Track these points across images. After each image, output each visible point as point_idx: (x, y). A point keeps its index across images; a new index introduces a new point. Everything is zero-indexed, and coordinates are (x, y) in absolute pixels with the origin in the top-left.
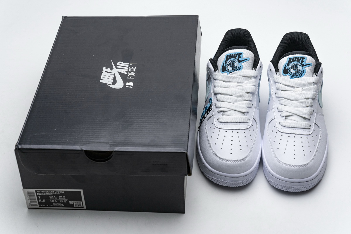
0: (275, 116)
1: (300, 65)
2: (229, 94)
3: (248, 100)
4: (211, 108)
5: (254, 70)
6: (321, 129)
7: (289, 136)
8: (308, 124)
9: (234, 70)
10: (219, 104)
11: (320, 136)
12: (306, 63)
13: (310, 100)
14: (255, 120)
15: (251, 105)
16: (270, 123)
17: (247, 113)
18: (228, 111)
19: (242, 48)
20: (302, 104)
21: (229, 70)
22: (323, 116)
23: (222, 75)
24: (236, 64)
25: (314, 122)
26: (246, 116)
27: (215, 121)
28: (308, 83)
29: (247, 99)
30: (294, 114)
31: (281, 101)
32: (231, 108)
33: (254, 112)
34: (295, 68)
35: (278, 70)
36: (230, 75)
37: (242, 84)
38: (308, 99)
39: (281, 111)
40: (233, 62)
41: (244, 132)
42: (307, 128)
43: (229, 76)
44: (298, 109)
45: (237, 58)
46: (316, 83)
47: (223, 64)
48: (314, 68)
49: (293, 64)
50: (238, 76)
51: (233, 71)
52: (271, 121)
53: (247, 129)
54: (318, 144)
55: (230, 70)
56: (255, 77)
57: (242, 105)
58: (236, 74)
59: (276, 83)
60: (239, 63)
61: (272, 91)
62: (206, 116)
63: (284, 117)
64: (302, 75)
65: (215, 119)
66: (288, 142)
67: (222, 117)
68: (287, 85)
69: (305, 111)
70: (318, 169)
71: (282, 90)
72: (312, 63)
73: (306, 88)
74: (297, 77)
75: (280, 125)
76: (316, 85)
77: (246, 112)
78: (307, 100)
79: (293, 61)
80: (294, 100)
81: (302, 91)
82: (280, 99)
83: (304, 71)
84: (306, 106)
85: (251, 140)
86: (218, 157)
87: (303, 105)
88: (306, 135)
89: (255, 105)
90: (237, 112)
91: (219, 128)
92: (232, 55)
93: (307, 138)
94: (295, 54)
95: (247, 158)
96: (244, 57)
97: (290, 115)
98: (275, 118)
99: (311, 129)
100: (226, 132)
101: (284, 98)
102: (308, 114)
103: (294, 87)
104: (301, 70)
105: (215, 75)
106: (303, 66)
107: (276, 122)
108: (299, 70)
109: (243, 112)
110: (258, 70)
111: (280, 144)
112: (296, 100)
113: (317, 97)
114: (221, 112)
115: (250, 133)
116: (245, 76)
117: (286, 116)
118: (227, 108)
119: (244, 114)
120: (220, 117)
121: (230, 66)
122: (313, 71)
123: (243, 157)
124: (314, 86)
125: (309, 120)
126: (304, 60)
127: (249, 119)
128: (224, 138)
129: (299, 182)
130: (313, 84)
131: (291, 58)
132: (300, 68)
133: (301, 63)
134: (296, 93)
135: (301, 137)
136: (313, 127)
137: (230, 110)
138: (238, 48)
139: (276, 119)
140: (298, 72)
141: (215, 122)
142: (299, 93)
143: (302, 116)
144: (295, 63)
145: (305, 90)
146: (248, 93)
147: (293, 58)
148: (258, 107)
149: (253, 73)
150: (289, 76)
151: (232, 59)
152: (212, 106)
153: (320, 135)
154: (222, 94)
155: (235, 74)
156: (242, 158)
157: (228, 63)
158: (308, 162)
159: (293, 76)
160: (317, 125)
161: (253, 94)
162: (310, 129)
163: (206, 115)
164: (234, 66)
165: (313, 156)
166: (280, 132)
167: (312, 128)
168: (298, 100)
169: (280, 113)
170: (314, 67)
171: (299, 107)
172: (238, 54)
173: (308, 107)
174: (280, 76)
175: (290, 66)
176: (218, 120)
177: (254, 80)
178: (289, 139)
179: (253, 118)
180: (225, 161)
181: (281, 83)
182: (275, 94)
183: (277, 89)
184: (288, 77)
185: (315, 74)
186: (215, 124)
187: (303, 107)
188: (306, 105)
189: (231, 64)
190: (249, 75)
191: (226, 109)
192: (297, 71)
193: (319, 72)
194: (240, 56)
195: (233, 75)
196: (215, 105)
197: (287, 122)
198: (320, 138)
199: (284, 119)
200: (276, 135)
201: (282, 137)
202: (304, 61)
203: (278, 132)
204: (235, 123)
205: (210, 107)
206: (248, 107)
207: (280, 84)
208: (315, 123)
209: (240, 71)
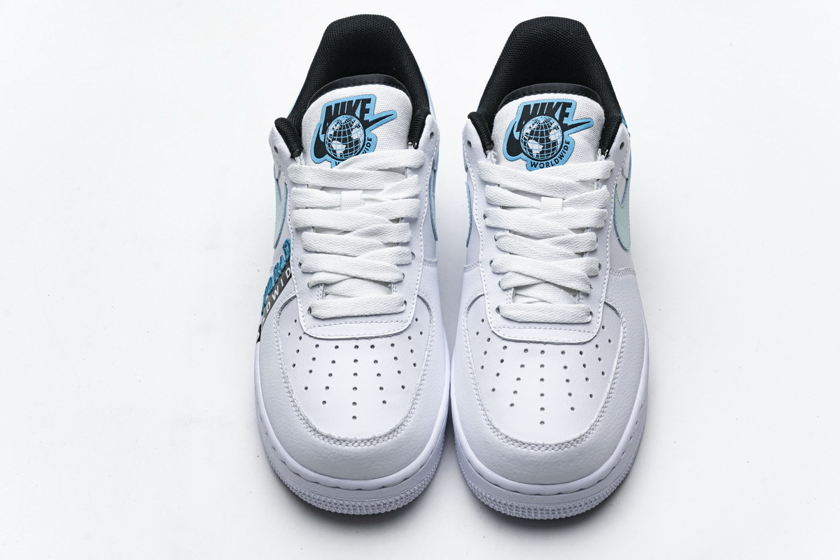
0: (485, 288)
1: (556, 128)
2: (339, 228)
3: (398, 244)
4: (288, 272)
5: (411, 149)
6: (624, 320)
7: (526, 350)
8: (583, 309)
9: (350, 151)
10: (311, 261)
11: (620, 341)
12: (574, 118)
13: (590, 235)
14: (423, 300)
15: (409, 258)
16: (470, 306)
17: (399, 282)
18: (340, 281)
19: (373, 83)
20: (563, 249)
21: (334, 151)
22: (630, 276)
23: (314, 170)
24: (357, 134)
25: (603, 300)
26: (397, 294)
27: (301, 314)
28: (584, 182)
29: (395, 241)
30: (539, 281)
31: (501, 240)
32: (348, 273)
33: (419, 278)
34: (541, 135)
35: (492, 143)
36: (341, 168)
37: (377, 196)
38: (582, 230)
39: (502, 271)
40: (348, 127)
41: (393, 345)
42: (581, 321)
43: (336, 174)
44: (554, 263)
45: (358, 113)
46: (604, 181)
47: (318, 135)
48: (599, 133)
49: (536, 125)
50: (363, 171)
51: (347, 154)
52: (475, 300)
53: (402, 332)
54: (614, 369)
55: (338, 153)
56: (417, 170)
57: (382, 261)
58: (357, 164)
59: (485, 183)
60: (365, 128)
61: (474, 207)
62: (277, 297)
63: (511, 292)
64: (561, 157)
65: (301, 307)
66: (523, 369)
67: (321, 301)
68: (516, 191)
69: (573, 269)
70: (616, 447)
71: (504, 208)
72: (594, 118)
73: (577, 196)
74: (548, 166)
75: (499, 315)
76: (605, 187)
77: (393, 281)
78: (580, 235)
79: (534, 115)
80: (538, 236)
81: (564, 206)
82: (499, 234)
83: (568, 143)
84: (576, 253)
85: (415, 365)
86: (314, 430)
87: (568, 252)
88: (579, 344)
89: (422, 254)
90: (366, 282)
91: (316, 338)
92: (343, 104)
93: (581, 353)
94: (542, 92)
95: (403, 427)
96: (378, 109)
97: (527, 283)
98: (485, 292)
99: (593, 322)
100: (337, 347)
101: (510, 231)
102: (582, 280)
103: (538, 196)
104: (559, 141)
105: (296, 170)
106: (565, 128)
107: (488, 306)
108: (555, 143)
109: (387, 281)
110: (426, 144)
111: (498, 375)
112: (545, 237)
113: (611, 222)
114: (318, 285)
115: (410, 345)
116: (387, 168)
117: (517, 288)
118: (337, 273)
119: (390, 288)
120: (317, 302)
121: (339, 140)
122: (596, 143)
123: (393, 426)
124: (599, 191)
125: (587, 295)
126: (568, 110)
127: (405, 302)
128: (332, 368)
129: (559, 494)
130: (595, 185)
131: (530, 106)
132: (555, 135)
133: (560, 121)
134: (546, 214)
135: (563, 353)
136: (600, 315)
137: (346, 277)
138: (360, 84)
139: (487, 297)
140: (551, 148)
141: (301, 317)
142: (554, 213)
143: (563, 284)
144: (541, 119)
145: (574, 203)
146: (397, 220)
147: (536, 105)
148: (433, 257)
149: (409, 156)
150: (525, 163)
151: (343, 119)
152: (292, 267)
153: (621, 338)
154: (318, 230)
155: (354, 165)
156: (388, 430)
157: (330, 132)
158: (583, 432)
159: (536, 162)
160: (614, 309)
161: (412, 221)
162: (588, 323)
163: (276, 292)
164: (351, 139)
165: (599, 409)
166: (500, 337)
167: (597, 322)
168: (551, 237)
169: (500, 278)
170: (600, 129)
171: (556, 259)
172: (360, 100)
173: (582, 254)
174: (497, 163)
175: (527, 129)
176: (310, 310)
177: (412, 178)
178: (525, 359)
179: (418, 296)
180: (338, 443)
181: (499, 185)
182: (485, 217)
183: (490, 203)
184: (520, 163)
185: (602, 154)
186: (303, 324)
187: (568, 256)
188: (577, 251)
189: (340, 135)
190: (397, 166)
191: (333, 275)
192: (548, 146)
193: (616, 144)
194: (368, 106)
195: (349, 170)
196: (300, 264)
197: (519, 307)
198: (622, 348)
199: (511, 296)
200: (488, 347)
201: (505, 355)
202: (567, 115)
203: (493, 337)
204: (364, 319)
205: (285, 268)
206: (398, 265)
207: (496, 187)
208: (605, 303)
209: (368, 154)
